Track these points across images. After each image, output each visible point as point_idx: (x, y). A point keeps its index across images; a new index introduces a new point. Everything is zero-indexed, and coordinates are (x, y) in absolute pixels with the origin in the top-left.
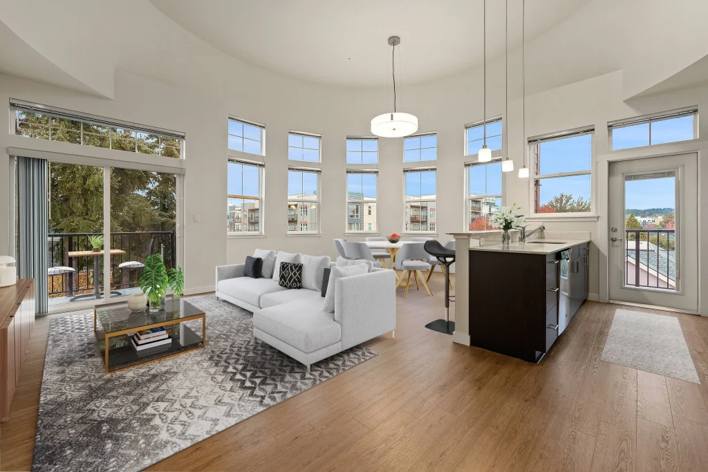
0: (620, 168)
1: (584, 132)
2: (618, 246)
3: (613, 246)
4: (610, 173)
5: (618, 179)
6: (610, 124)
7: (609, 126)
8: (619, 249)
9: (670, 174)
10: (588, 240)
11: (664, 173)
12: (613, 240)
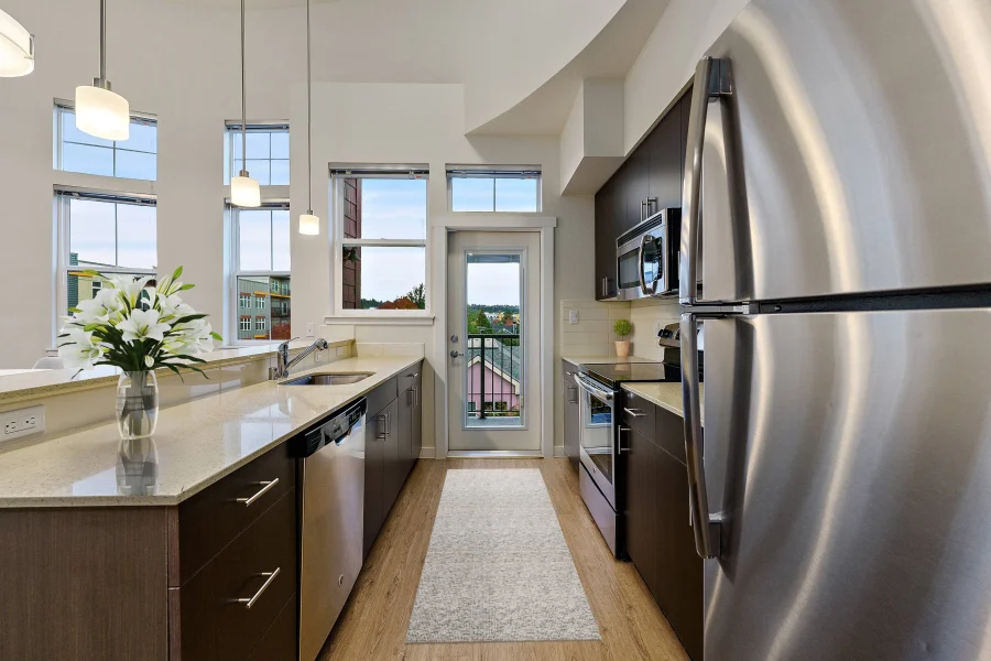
0: (462, 241)
1: (416, 172)
2: (459, 365)
3: (453, 365)
4: (450, 249)
5: (459, 258)
6: (450, 168)
7: (447, 172)
8: (461, 367)
9: (514, 258)
10: (420, 358)
11: (509, 256)
12: (454, 355)
